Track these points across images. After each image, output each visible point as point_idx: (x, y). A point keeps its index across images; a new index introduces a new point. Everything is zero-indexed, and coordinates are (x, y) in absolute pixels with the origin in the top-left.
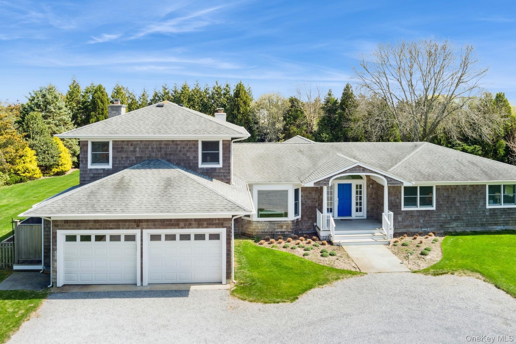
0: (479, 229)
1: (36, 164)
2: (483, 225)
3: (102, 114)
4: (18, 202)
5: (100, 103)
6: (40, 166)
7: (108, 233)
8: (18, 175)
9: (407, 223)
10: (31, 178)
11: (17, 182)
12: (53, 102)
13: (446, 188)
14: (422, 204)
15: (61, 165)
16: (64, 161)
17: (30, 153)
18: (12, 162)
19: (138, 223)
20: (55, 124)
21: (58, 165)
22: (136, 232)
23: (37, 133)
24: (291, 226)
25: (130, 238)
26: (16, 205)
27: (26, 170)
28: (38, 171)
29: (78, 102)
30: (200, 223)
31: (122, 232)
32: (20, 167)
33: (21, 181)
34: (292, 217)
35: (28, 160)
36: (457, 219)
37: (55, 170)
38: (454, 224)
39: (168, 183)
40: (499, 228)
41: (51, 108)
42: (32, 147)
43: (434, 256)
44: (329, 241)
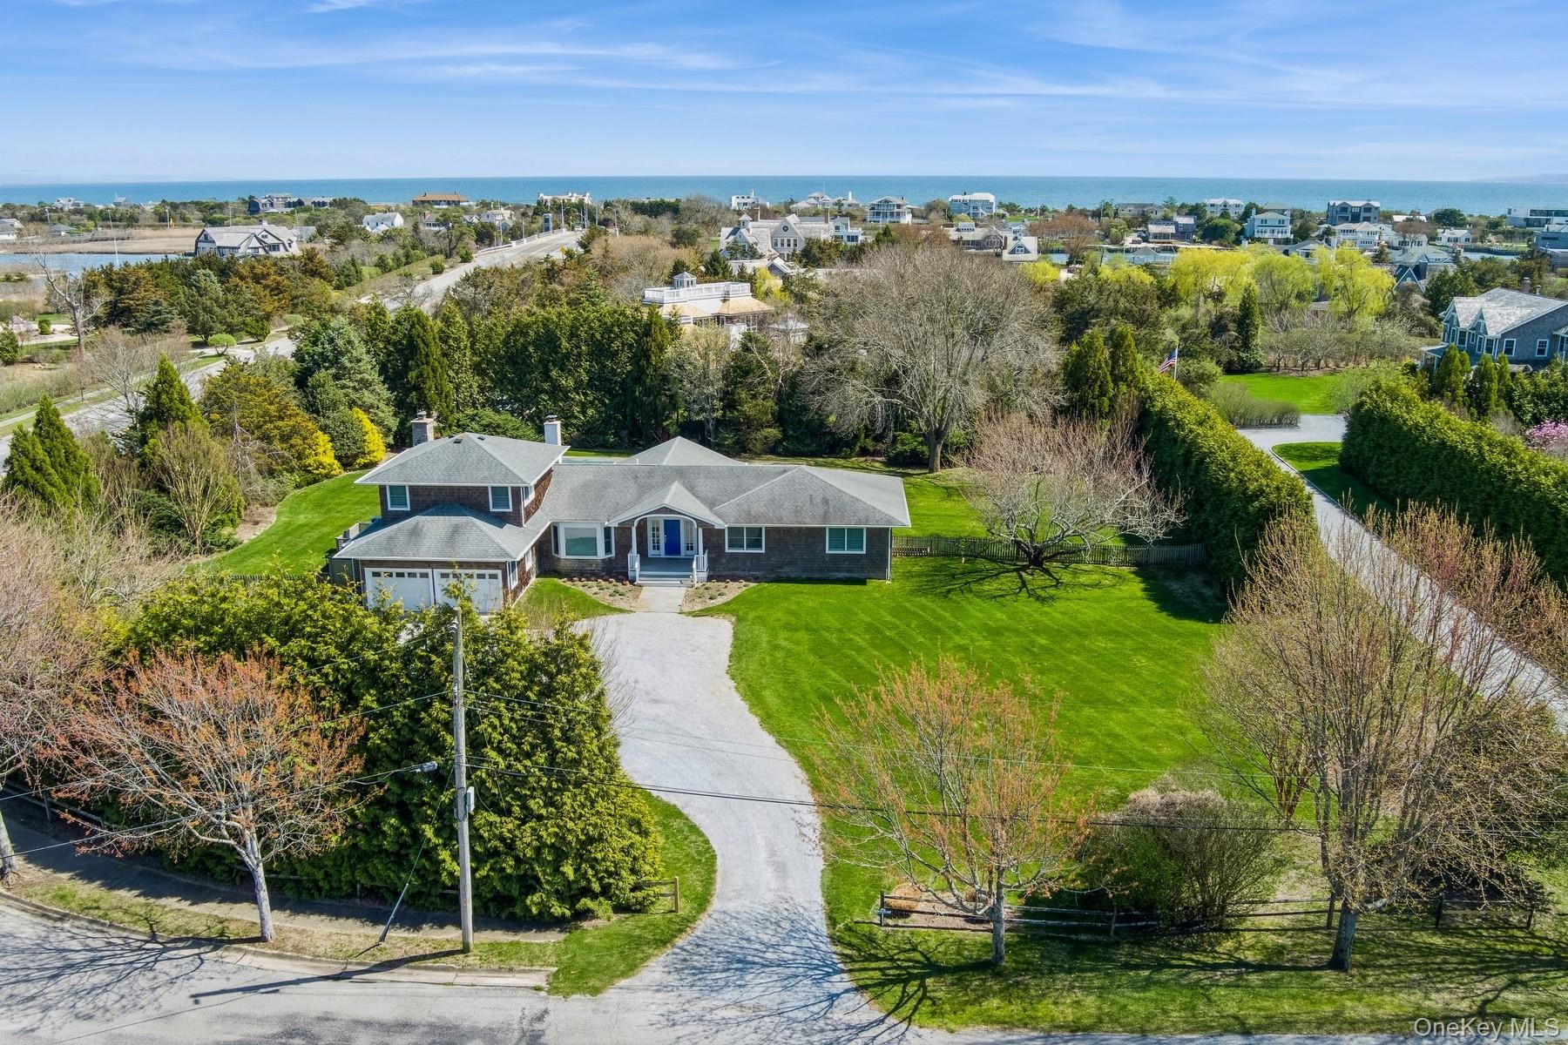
0: (816, 576)
1: (331, 454)
2: (821, 571)
3: (427, 363)
4: (318, 520)
5: (422, 345)
6: (338, 458)
7: (406, 571)
8: (309, 472)
9: (732, 565)
10: (328, 476)
11: (309, 484)
12: (348, 351)
13: (776, 530)
14: (749, 546)
15: (369, 453)
16: (372, 447)
17: (323, 438)
18: (300, 457)
19: (429, 564)
20: (354, 388)
21: (364, 453)
22: (429, 571)
23: (328, 408)
24: (601, 565)
25: (425, 575)
26: (317, 525)
27: (320, 465)
28: (336, 464)
29: (388, 341)
30: (479, 565)
31: (418, 571)
32: (310, 461)
33: (315, 481)
34: (601, 554)
35: (321, 450)
36: (790, 563)
37: (361, 461)
38: (787, 569)
39: (456, 530)
40: (842, 575)
41: (345, 360)
42: (324, 429)
43: (720, 600)
44: (632, 582)
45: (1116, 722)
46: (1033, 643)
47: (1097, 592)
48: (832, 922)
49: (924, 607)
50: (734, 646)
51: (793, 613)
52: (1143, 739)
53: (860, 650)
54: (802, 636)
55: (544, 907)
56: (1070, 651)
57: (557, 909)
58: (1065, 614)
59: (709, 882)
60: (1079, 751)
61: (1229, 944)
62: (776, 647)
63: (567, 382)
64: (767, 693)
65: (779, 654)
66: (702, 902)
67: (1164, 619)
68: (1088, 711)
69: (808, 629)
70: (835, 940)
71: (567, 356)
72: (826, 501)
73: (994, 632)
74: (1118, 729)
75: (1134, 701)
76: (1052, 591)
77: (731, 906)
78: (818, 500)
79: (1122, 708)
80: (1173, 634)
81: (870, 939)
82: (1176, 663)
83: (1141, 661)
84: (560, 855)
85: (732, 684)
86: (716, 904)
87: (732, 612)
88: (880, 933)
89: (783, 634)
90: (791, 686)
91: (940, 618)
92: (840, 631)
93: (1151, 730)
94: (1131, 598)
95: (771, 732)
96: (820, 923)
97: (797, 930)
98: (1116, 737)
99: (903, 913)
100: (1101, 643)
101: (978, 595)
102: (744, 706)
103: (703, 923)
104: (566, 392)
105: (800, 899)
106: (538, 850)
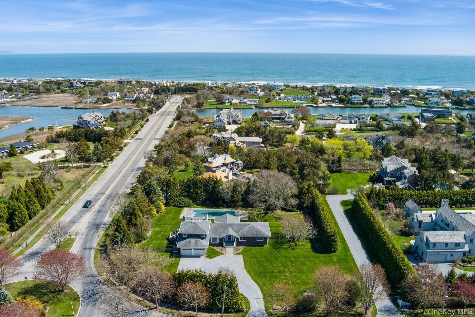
2: (256, 244)
3: (171, 189)
7: (188, 249)
9: (241, 243)
10: (155, 216)
13: (248, 237)
14: (243, 240)
16: (162, 208)
17: (154, 209)
19: (192, 248)
20: (158, 196)
23: (154, 202)
24: (219, 244)
28: (157, 213)
30: (201, 248)
31: (190, 249)
34: (218, 242)
35: (154, 211)
38: (251, 244)
39: (196, 242)
40: (260, 245)
41: (156, 191)
42: (154, 207)
43: (240, 251)
44: (224, 247)
45: (304, 276)
46: (292, 260)
47: (303, 247)
48: (266, 311)
49: (274, 252)
50: (244, 262)
51: (252, 254)
52: (307, 280)
53: (264, 262)
54: (254, 259)
55: (231, 310)
56: (297, 261)
57: (232, 311)
58: (297, 252)
59: (249, 306)
60: (298, 282)
61: (315, 313)
62: (251, 262)
63: (199, 192)
64: (251, 272)
65: (251, 264)
66: (249, 308)
67: (313, 253)
68: (300, 274)
69: (255, 258)
70: (267, 313)
71: (199, 187)
72: (256, 231)
73: (286, 257)
74: (304, 278)
75: (307, 272)
76: (295, 247)
77: (253, 309)
78: (255, 231)
79: (305, 273)
80: (314, 257)
81: (271, 313)
82: (314, 264)
83: (308, 264)
84: (233, 304)
85: (245, 270)
86: (251, 309)
87: (242, 254)
88: (272, 312)
89: (252, 259)
90: (255, 270)
91: (277, 255)
92: (260, 258)
93: (309, 278)
94: (308, 248)
95: (253, 279)
96: (265, 311)
97: (262, 312)
98: (303, 279)
99: (275, 310)
100: (303, 259)
101: (283, 248)
102: (248, 274)
103: (250, 312)
104: (199, 194)
105: (262, 308)
106: (230, 304)
